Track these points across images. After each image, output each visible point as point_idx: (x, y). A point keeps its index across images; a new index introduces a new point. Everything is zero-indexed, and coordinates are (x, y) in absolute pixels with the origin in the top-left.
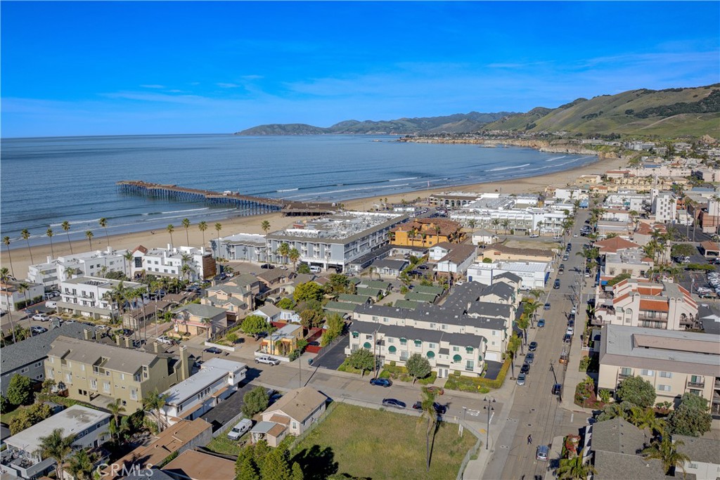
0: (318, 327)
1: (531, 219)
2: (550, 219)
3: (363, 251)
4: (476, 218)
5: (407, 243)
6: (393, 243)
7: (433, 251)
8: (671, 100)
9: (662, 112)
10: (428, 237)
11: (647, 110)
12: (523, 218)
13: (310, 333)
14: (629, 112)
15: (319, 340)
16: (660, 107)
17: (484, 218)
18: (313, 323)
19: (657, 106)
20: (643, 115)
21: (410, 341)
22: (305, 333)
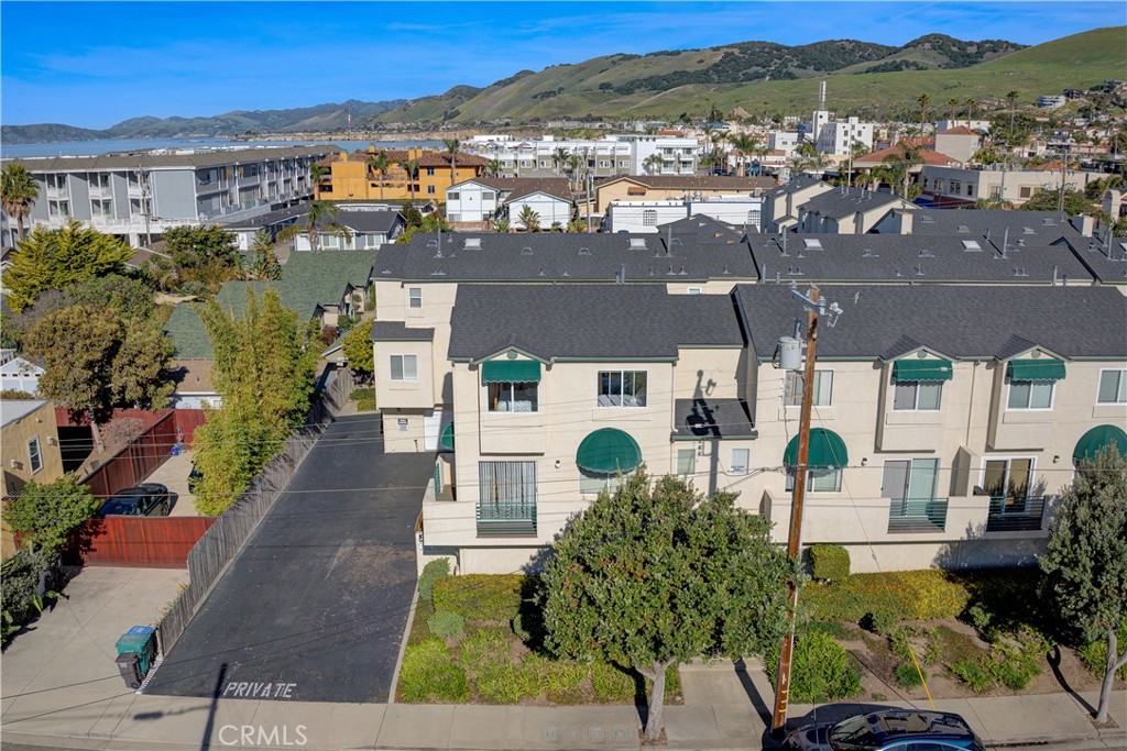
0: (145, 401)
1: (629, 152)
2: (669, 150)
3: (249, 205)
4: (501, 157)
5: (367, 193)
6: (325, 196)
7: (457, 196)
8: (665, 68)
9: (655, 84)
10: (423, 172)
11: (632, 83)
12: (608, 153)
13: (107, 443)
14: (604, 86)
15: (171, 473)
16: (651, 78)
17: (521, 157)
18: (114, 386)
19: (646, 77)
20: (628, 89)
21: (961, 369)
22: (74, 442)
